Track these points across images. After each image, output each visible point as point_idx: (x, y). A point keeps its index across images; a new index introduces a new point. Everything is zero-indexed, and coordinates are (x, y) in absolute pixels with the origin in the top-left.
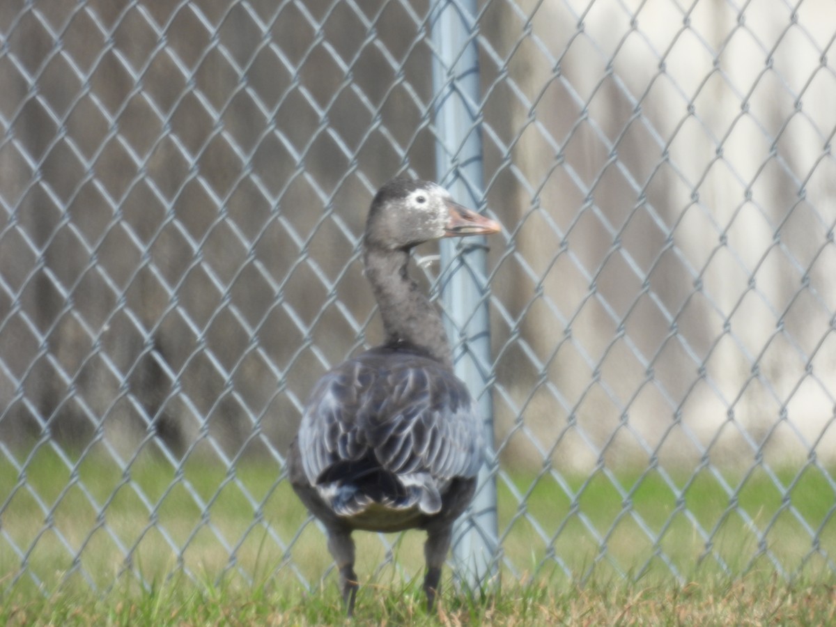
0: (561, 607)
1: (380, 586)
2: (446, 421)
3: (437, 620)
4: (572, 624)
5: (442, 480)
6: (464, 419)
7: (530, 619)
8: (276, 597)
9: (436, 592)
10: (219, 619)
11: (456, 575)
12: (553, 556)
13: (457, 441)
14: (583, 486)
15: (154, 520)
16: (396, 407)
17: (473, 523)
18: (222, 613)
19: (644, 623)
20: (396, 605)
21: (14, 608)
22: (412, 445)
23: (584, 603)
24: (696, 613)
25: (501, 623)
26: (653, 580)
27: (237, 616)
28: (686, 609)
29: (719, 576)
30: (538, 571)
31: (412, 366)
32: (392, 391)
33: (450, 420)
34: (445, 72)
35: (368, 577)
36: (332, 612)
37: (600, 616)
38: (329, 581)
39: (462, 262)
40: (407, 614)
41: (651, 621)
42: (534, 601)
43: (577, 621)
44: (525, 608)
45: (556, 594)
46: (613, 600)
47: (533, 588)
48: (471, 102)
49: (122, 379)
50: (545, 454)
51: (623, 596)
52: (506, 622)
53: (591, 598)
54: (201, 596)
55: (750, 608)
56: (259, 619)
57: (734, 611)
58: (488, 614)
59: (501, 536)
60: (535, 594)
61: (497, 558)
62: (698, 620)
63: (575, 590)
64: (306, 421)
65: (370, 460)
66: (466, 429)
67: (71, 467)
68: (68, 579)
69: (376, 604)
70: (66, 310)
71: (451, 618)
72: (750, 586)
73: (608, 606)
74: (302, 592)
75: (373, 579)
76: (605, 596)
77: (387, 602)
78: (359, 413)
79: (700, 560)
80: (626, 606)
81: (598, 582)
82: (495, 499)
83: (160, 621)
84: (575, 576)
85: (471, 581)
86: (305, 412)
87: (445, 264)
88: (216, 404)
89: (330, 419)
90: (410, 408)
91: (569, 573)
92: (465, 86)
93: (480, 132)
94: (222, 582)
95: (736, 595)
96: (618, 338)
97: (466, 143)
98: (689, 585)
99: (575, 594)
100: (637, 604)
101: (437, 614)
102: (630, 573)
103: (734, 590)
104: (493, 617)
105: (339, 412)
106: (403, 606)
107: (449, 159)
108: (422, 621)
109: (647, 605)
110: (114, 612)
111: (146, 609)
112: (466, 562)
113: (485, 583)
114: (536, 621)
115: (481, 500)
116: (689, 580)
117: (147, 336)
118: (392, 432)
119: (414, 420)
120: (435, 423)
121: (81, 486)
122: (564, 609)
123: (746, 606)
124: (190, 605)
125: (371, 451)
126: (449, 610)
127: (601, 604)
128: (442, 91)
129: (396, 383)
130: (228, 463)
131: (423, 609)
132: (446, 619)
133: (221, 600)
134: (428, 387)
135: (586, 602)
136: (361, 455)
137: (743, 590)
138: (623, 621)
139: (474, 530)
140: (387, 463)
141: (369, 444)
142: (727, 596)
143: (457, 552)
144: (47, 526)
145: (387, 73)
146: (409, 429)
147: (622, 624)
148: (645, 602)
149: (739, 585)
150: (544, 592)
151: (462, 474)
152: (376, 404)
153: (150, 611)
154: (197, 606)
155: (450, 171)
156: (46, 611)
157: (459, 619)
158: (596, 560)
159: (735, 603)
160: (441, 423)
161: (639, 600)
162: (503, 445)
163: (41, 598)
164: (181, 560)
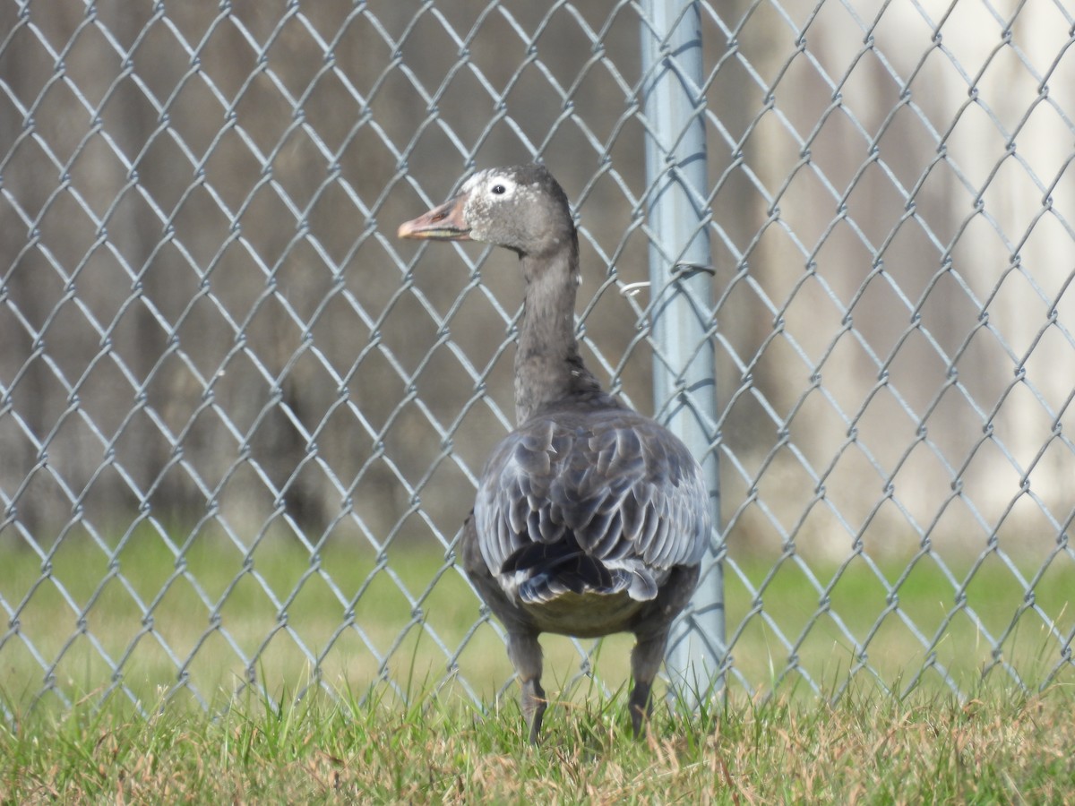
0: (805, 731)
1: (572, 705)
2: (664, 494)
3: (645, 748)
4: (819, 752)
5: (658, 569)
6: (688, 493)
7: (765, 747)
8: (439, 719)
9: (644, 713)
10: (365, 747)
11: (670, 690)
12: (796, 666)
13: (679, 521)
14: (836, 577)
15: (283, 620)
16: (602, 477)
17: (692, 624)
18: (368, 739)
19: (911, 752)
20: (593, 729)
21: (103, 733)
22: (622, 526)
23: (835, 727)
24: (978, 740)
25: (728, 752)
26: (923, 697)
27: (387, 743)
28: (966, 733)
29: (1009, 691)
30: (777, 685)
31: (619, 426)
32: (595, 459)
33: (670, 494)
34: (657, 45)
35: (558, 693)
36: (511, 738)
37: (856, 743)
38: (506, 698)
39: (680, 289)
40: (608, 740)
41: (920, 751)
42: (771, 723)
43: (826, 749)
44: (759, 734)
45: (799, 714)
46: (873, 722)
47: (769, 707)
48: (691, 83)
49: (242, 440)
50: (786, 535)
51: (886, 718)
52: (733, 751)
53: (844, 721)
54: (342, 718)
55: (1049, 732)
56: (416, 747)
57: (1028, 736)
58: (710, 741)
59: (730, 640)
60: (773, 715)
61: (725, 668)
62: (981, 749)
63: (823, 709)
64: (483, 495)
65: (568, 543)
66: (690, 506)
67: (177, 553)
68: (172, 696)
69: (567, 727)
70: (170, 350)
71: (662, 745)
72: (1050, 704)
73: (866, 730)
74: (472, 712)
75: (564, 696)
76: (862, 717)
77: (580, 726)
78: (553, 484)
79: (986, 673)
80: (890, 731)
81: (854, 699)
82: (721, 592)
83: (290, 748)
84: (824, 692)
85: (690, 699)
86: (481, 485)
87: (656, 292)
88: (362, 471)
89: (516, 493)
90: (619, 479)
91: (816, 688)
92: (684, 63)
93: (702, 120)
94: (369, 702)
95: (1032, 716)
96: (880, 387)
97: (686, 135)
98: (970, 704)
99: (824, 714)
100: (903, 729)
101: (646, 741)
102: (894, 689)
103: (1029, 710)
104: (716, 745)
105: (527, 484)
106: (602, 730)
107: (663, 157)
108: (626, 749)
109: (916, 729)
110: (230, 737)
111: (272, 734)
112: (683, 674)
113: (708, 701)
114: (773, 749)
115: (703, 595)
116: (971, 697)
117: (274, 384)
118: (596, 509)
119: (625, 493)
120: (651, 498)
121: (189, 576)
122: (810, 734)
123: (1045, 728)
124: (328, 728)
125: (570, 532)
126: (660, 736)
127: (857, 728)
128: (653, 69)
129: (599, 449)
130: (379, 548)
131: (627, 734)
132: (656, 746)
133: (368, 723)
134: (642, 452)
135: (838, 726)
136: (558, 537)
137: (1041, 708)
138: (886, 750)
139: (694, 633)
140: (591, 548)
141: (567, 522)
142: (1020, 717)
143: (672, 660)
144: (145, 629)
145: (584, 47)
146: (618, 505)
147: (885, 753)
148: (913, 726)
149: (1035, 703)
150: (784, 712)
151: (683, 562)
152: (575, 474)
153: (277, 737)
154: (336, 730)
155: (664, 172)
156: (143, 736)
157: (673, 746)
158: (852, 672)
159: (1029, 726)
160: (659, 498)
161: (905, 724)
162: (732, 523)
163: (136, 720)
164: (317, 670)
